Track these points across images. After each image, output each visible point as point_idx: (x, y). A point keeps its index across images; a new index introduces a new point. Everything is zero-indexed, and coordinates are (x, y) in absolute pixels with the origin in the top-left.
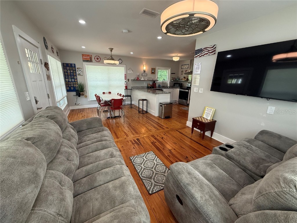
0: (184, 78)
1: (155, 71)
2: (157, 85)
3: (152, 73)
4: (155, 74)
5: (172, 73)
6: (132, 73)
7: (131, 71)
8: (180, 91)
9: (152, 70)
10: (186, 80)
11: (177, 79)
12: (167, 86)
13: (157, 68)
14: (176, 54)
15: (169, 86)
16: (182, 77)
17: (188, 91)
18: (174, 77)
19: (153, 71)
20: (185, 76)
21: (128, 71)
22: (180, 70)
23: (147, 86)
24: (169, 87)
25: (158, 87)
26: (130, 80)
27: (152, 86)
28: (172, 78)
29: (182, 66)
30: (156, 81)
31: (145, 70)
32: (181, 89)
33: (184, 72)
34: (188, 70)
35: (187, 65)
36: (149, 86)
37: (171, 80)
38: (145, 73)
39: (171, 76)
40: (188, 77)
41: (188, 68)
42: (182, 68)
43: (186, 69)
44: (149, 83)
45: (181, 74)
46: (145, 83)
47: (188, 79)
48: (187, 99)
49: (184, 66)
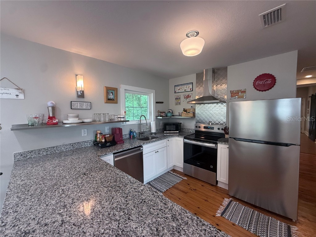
0: (185, 110)
1: (116, 96)
2: (125, 132)
3: (109, 99)
4: (117, 103)
5: (157, 103)
6: (22, 97)
7: (14, 91)
9: (108, 93)
10: (191, 115)
11: (169, 115)
12: (150, 131)
13: (122, 88)
15: (153, 130)
16: (178, 110)
18: (161, 111)
19: (111, 96)
20: (188, 107)
22: (172, 97)
24: (155, 133)
25: (128, 136)
27: (111, 138)
28: (159, 113)
29: (176, 87)
30: (123, 123)
31: (83, 92)
32: (185, 138)
33: (182, 98)
34: (192, 95)
35: (188, 84)
36: (100, 139)
37: (156, 117)
38: (85, 100)
39: (156, 108)
40: (195, 109)
41: (191, 90)
42: (175, 92)
43: (187, 94)
44: (99, 132)
45: (177, 104)
46: (86, 130)
47: (194, 113)
48: (212, 167)
49: (182, 87)
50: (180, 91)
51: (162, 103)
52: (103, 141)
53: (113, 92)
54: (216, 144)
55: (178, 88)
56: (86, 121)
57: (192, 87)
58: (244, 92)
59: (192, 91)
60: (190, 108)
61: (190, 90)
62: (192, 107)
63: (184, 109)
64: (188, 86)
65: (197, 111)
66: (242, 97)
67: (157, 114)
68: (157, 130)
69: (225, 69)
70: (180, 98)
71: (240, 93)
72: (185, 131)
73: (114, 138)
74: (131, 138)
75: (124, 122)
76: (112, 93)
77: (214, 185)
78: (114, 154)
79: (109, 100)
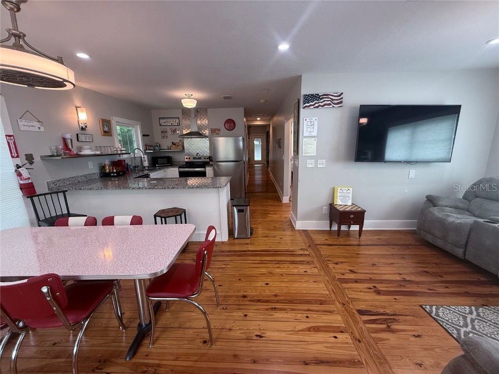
0: (174, 144)
1: (110, 128)
3: (105, 132)
4: (111, 136)
5: (143, 135)
6: (42, 129)
7: (37, 124)
8: (181, 173)
9: (103, 126)
10: (181, 148)
11: (157, 148)
13: (114, 121)
14: (189, 93)
15: (146, 164)
16: (166, 144)
17: (203, 169)
18: (148, 144)
19: (106, 129)
20: (177, 140)
21: (22, 123)
22: (158, 129)
23: (97, 170)
24: (148, 167)
26: (37, 159)
27: (120, 169)
28: (147, 147)
29: (161, 120)
32: (180, 167)
33: (169, 132)
34: (179, 129)
35: (175, 118)
37: (145, 150)
38: (86, 132)
39: (143, 141)
40: (183, 143)
41: (178, 124)
42: (160, 125)
43: (174, 128)
44: (107, 163)
45: (163, 137)
46: (92, 162)
47: (183, 146)
49: (168, 120)
50: (166, 124)
51: (148, 135)
52: (115, 171)
54: (205, 168)
55: (164, 121)
57: (178, 122)
58: (219, 130)
61: (176, 125)
62: (180, 141)
63: (172, 142)
64: (174, 121)
65: (185, 145)
66: (219, 134)
67: (145, 147)
68: (149, 164)
69: (206, 110)
70: (166, 132)
71: (217, 131)
72: (176, 164)
75: (121, 155)
76: (106, 125)
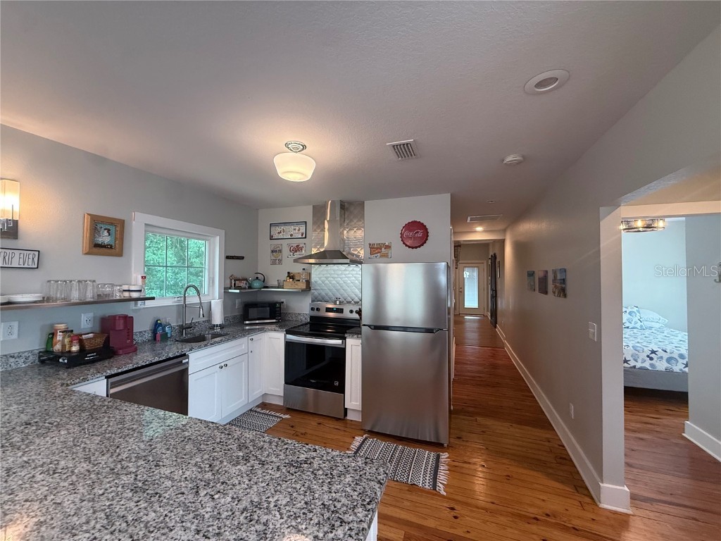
0: (291, 276)
1: (120, 238)
2: (142, 327)
3: (97, 246)
4: (120, 254)
5: (228, 257)
8: (289, 346)
9: (94, 231)
10: (303, 286)
11: (256, 284)
12: (209, 321)
13: (137, 223)
15: (218, 319)
16: (275, 275)
17: (339, 342)
18: (236, 276)
19: (105, 238)
20: (297, 269)
22: (265, 246)
23: (34, 344)
24: (221, 327)
25: (148, 336)
27: (100, 342)
28: (233, 281)
29: (273, 228)
30: (136, 304)
31: (16, 223)
32: (288, 332)
33: (286, 251)
34: (304, 246)
35: (298, 223)
36: (63, 346)
37: (225, 289)
38: (19, 243)
39: (225, 269)
40: (310, 274)
41: (304, 236)
42: (271, 238)
43: (295, 243)
44: (62, 327)
45: (274, 263)
47: (308, 282)
48: (337, 384)
49: (286, 228)
50: (281, 236)
51: (242, 258)
52: (75, 348)
53: (112, 228)
54: (344, 339)
55: (279, 229)
56: (19, 298)
57: (304, 231)
58: (388, 247)
59: (305, 238)
60: (301, 271)
61: (300, 236)
62: (304, 269)
63: (289, 273)
64: (297, 228)
65: (314, 278)
66: (386, 256)
67: (228, 282)
68: (226, 319)
69: (362, 204)
70: (280, 251)
71: (383, 249)
72: (291, 319)
73: (107, 341)
74: (158, 337)
75: (139, 302)
76: (109, 231)
77: (340, 419)
78: (107, 377)
79: (97, 248)
